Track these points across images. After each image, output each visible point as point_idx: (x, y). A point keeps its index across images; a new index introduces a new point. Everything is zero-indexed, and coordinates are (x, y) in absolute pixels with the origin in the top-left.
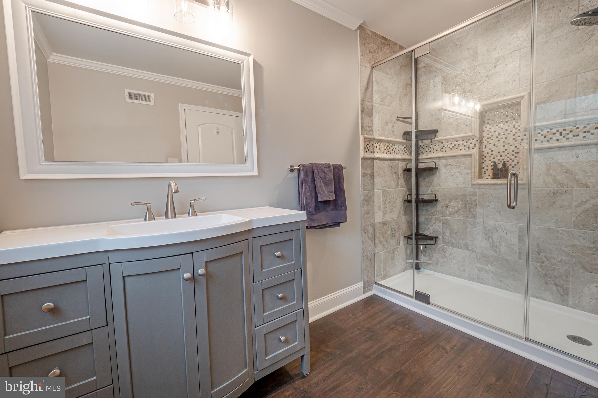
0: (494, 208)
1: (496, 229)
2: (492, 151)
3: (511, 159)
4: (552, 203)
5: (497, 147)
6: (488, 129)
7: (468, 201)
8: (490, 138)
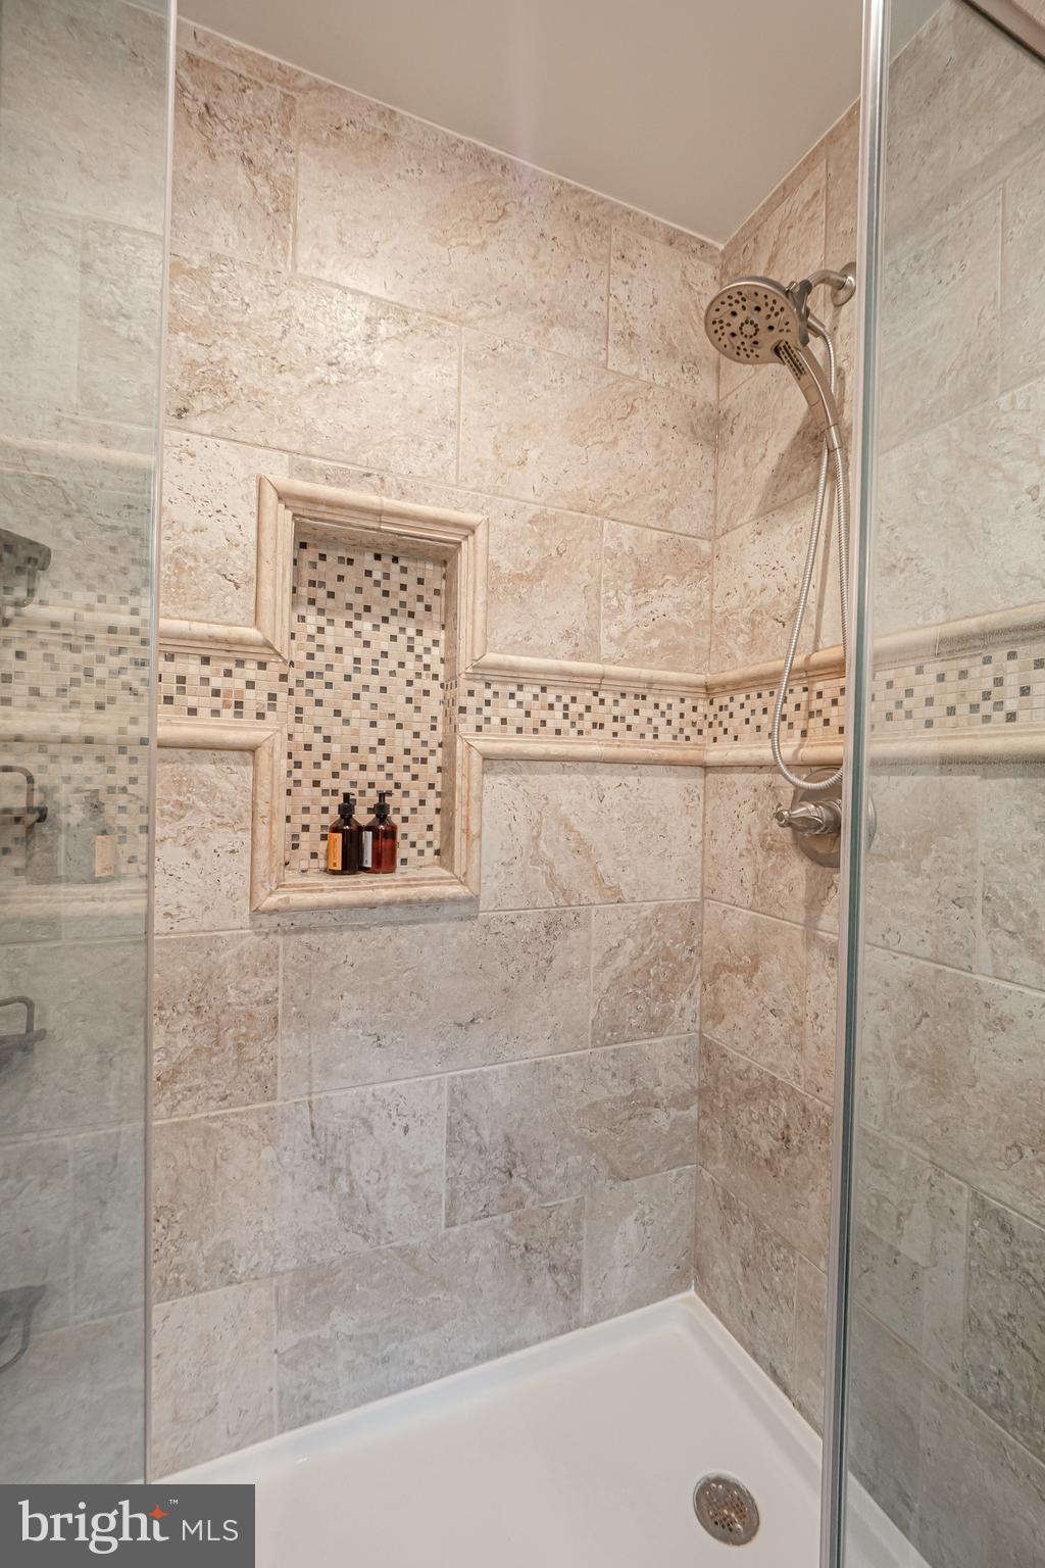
0: (357, 1023)
1: (365, 1121)
2: (327, 739)
3: (397, 786)
4: (542, 964)
5: (346, 722)
6: (312, 630)
7: (229, 1004)
8: (320, 675)
